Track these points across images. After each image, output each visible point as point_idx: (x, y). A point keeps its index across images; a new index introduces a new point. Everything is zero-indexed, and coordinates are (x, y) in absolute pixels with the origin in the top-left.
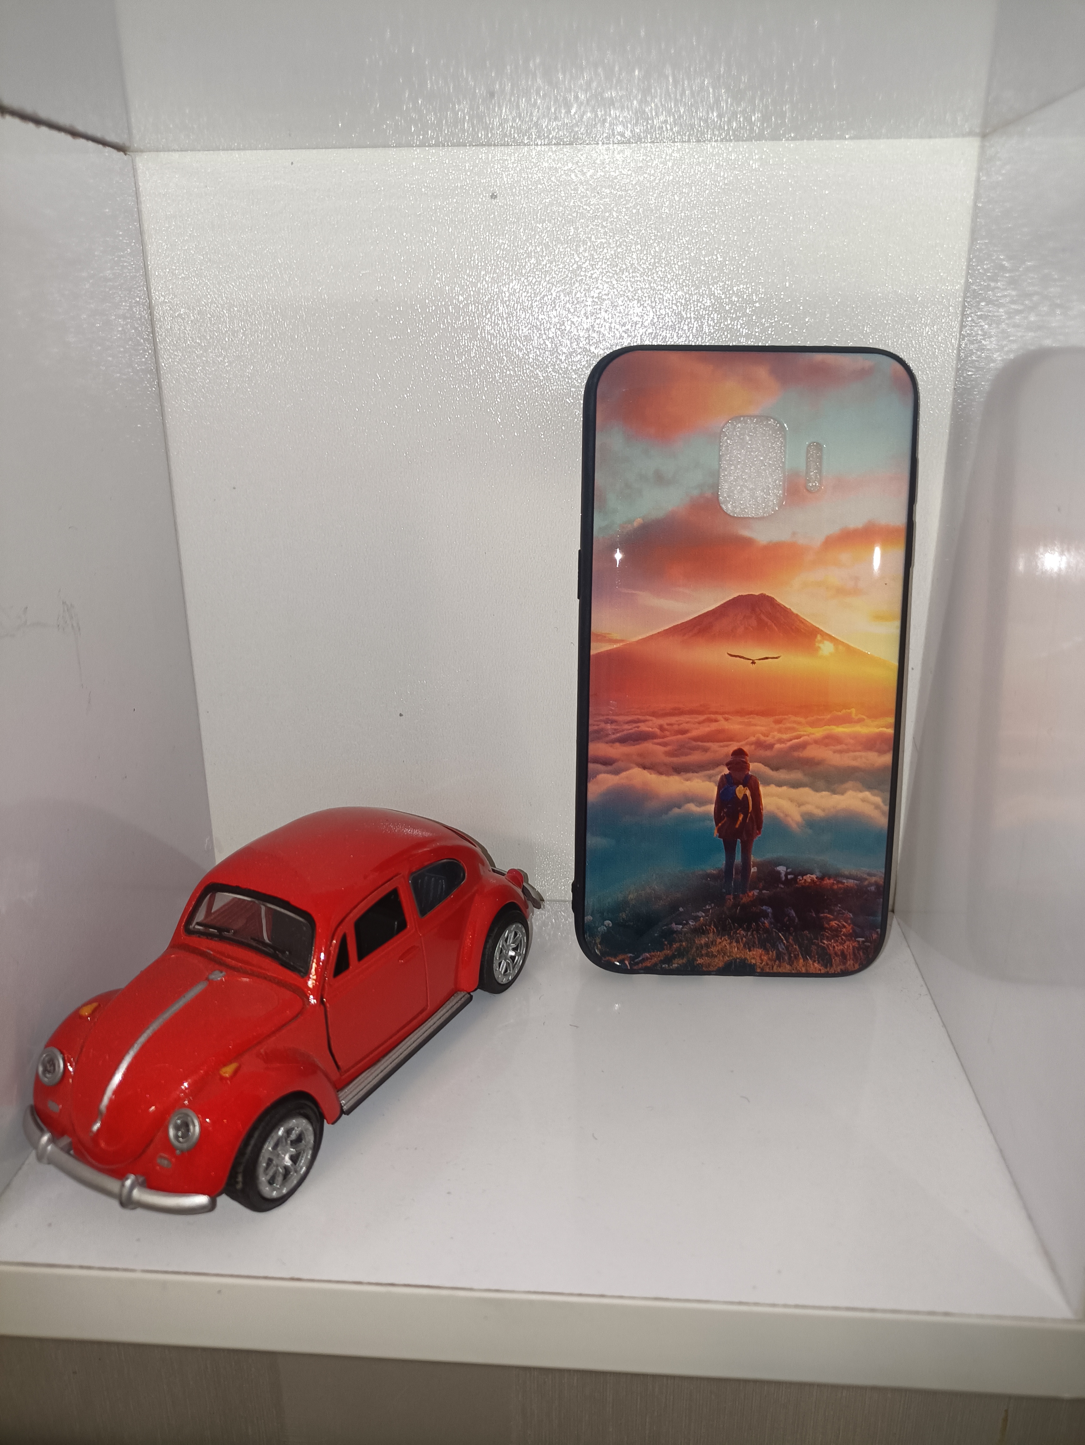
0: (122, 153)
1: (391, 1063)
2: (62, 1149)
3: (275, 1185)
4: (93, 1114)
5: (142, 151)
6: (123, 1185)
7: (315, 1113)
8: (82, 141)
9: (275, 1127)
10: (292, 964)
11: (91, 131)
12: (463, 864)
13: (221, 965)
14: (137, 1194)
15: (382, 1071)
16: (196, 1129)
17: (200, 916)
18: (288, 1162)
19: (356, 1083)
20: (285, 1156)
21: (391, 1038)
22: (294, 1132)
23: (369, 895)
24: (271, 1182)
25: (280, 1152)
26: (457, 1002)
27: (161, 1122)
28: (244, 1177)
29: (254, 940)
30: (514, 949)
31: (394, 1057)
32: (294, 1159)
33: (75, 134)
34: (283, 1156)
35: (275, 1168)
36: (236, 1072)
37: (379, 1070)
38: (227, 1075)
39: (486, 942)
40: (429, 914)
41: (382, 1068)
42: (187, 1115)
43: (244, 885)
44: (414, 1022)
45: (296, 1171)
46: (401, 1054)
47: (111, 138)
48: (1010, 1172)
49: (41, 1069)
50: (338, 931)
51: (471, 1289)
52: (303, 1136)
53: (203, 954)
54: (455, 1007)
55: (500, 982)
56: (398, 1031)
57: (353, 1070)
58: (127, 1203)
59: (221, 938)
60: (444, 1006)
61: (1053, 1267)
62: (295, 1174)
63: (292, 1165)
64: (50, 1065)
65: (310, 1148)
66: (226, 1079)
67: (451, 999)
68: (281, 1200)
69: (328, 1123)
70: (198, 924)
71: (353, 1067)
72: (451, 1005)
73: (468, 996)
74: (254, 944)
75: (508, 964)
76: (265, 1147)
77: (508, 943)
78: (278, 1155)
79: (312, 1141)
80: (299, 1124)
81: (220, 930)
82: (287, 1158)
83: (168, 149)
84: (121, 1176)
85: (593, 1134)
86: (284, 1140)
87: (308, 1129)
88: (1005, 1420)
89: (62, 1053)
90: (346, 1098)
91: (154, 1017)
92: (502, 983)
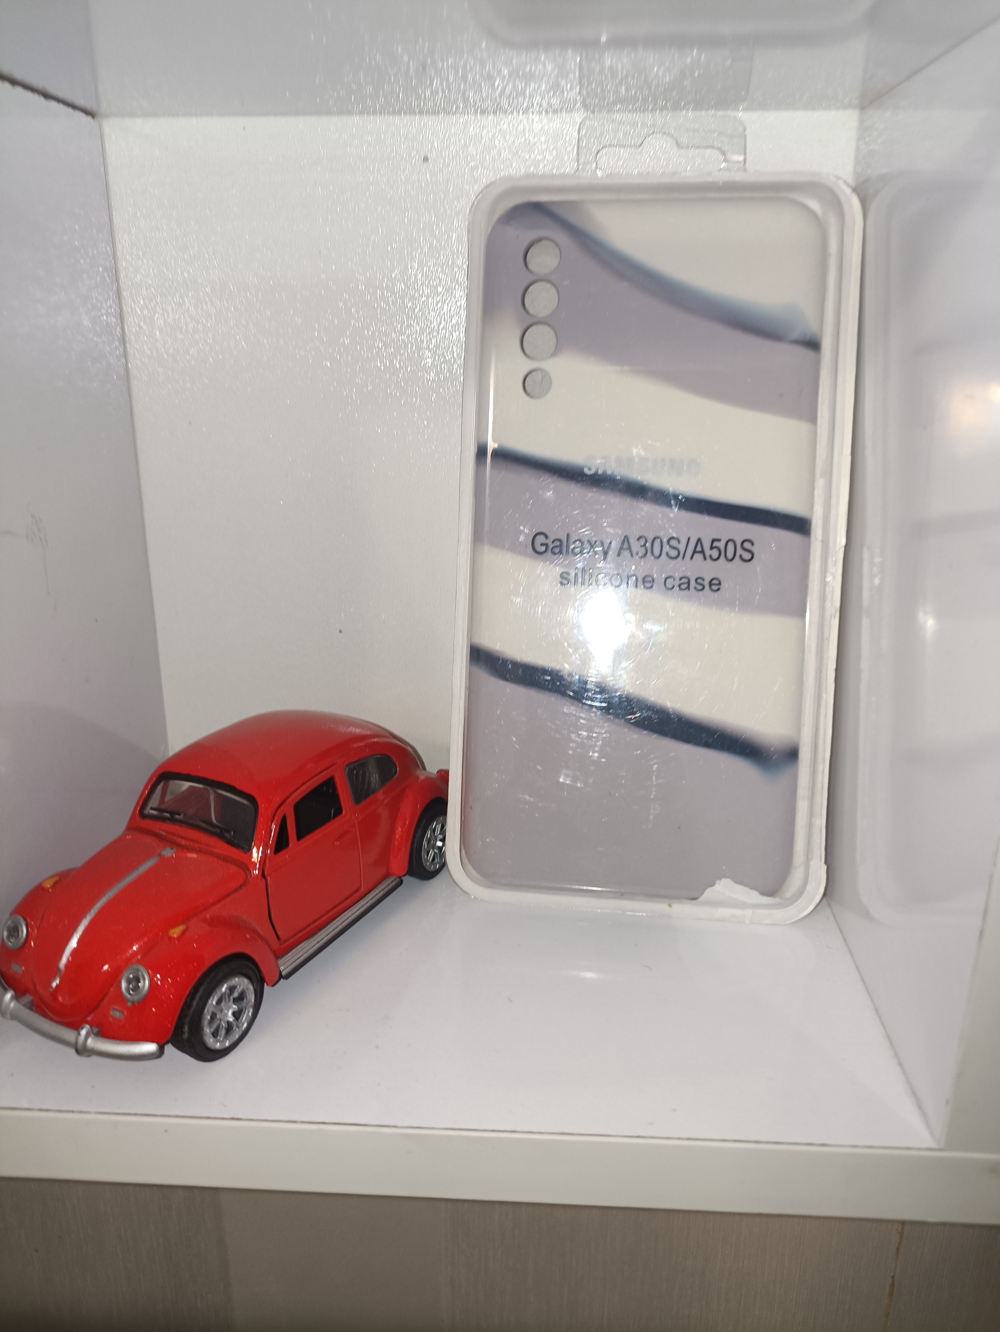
0: (89, 119)
1: (327, 936)
2: (25, 1005)
3: (218, 1038)
4: (53, 971)
5: (107, 116)
6: (79, 1034)
7: (256, 975)
8: (53, 104)
9: (219, 983)
10: (236, 842)
11: (61, 94)
12: (394, 759)
13: (172, 844)
14: (91, 1042)
15: (318, 942)
16: (145, 984)
17: (155, 801)
18: (231, 1019)
19: (294, 952)
20: (228, 1012)
21: (327, 913)
22: (236, 990)
23: (308, 781)
24: (215, 1034)
25: (224, 1008)
26: (388, 885)
27: (115, 976)
28: (190, 1028)
29: (203, 821)
30: (441, 840)
31: (330, 930)
32: (237, 1015)
33: (47, 96)
34: (226, 1012)
35: (218, 1022)
36: (183, 933)
37: (316, 942)
38: (175, 936)
39: (415, 832)
40: (363, 803)
41: (319, 939)
42: (138, 970)
43: (194, 773)
44: (349, 901)
45: (238, 1027)
46: (336, 928)
47: (81, 102)
48: (884, 1027)
49: (5, 933)
50: (279, 811)
51: (395, 1127)
52: (245, 995)
53: (157, 835)
54: (386, 889)
55: (428, 869)
56: (334, 908)
57: (291, 941)
58: (82, 1051)
59: (173, 820)
60: (377, 888)
61: (920, 1106)
62: (237, 1029)
63: (234, 1020)
64: (14, 931)
65: (252, 1006)
66: (174, 938)
67: (383, 882)
68: (224, 1052)
69: (267, 985)
70: (152, 809)
71: (292, 937)
72: (383, 887)
73: (398, 880)
74: (202, 825)
75: (435, 852)
76: (210, 1001)
77: (436, 835)
78: (222, 1011)
79: (253, 1000)
80: (242, 983)
81: (172, 814)
82: (230, 1013)
83: (132, 115)
84: (77, 1027)
85: (509, 998)
86: (227, 997)
87: (250, 988)
88: (892, 1285)
89: (25, 919)
90: (285, 965)
91: (110, 885)
92: (430, 870)
